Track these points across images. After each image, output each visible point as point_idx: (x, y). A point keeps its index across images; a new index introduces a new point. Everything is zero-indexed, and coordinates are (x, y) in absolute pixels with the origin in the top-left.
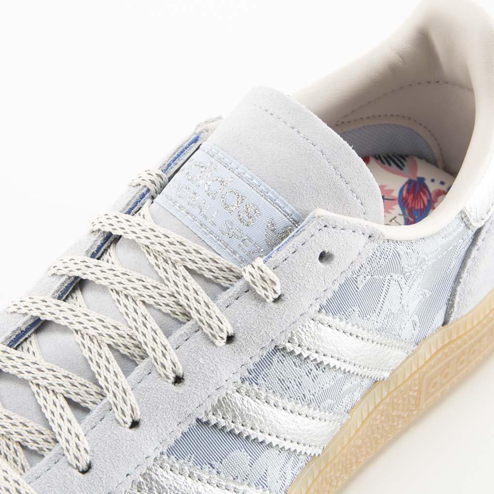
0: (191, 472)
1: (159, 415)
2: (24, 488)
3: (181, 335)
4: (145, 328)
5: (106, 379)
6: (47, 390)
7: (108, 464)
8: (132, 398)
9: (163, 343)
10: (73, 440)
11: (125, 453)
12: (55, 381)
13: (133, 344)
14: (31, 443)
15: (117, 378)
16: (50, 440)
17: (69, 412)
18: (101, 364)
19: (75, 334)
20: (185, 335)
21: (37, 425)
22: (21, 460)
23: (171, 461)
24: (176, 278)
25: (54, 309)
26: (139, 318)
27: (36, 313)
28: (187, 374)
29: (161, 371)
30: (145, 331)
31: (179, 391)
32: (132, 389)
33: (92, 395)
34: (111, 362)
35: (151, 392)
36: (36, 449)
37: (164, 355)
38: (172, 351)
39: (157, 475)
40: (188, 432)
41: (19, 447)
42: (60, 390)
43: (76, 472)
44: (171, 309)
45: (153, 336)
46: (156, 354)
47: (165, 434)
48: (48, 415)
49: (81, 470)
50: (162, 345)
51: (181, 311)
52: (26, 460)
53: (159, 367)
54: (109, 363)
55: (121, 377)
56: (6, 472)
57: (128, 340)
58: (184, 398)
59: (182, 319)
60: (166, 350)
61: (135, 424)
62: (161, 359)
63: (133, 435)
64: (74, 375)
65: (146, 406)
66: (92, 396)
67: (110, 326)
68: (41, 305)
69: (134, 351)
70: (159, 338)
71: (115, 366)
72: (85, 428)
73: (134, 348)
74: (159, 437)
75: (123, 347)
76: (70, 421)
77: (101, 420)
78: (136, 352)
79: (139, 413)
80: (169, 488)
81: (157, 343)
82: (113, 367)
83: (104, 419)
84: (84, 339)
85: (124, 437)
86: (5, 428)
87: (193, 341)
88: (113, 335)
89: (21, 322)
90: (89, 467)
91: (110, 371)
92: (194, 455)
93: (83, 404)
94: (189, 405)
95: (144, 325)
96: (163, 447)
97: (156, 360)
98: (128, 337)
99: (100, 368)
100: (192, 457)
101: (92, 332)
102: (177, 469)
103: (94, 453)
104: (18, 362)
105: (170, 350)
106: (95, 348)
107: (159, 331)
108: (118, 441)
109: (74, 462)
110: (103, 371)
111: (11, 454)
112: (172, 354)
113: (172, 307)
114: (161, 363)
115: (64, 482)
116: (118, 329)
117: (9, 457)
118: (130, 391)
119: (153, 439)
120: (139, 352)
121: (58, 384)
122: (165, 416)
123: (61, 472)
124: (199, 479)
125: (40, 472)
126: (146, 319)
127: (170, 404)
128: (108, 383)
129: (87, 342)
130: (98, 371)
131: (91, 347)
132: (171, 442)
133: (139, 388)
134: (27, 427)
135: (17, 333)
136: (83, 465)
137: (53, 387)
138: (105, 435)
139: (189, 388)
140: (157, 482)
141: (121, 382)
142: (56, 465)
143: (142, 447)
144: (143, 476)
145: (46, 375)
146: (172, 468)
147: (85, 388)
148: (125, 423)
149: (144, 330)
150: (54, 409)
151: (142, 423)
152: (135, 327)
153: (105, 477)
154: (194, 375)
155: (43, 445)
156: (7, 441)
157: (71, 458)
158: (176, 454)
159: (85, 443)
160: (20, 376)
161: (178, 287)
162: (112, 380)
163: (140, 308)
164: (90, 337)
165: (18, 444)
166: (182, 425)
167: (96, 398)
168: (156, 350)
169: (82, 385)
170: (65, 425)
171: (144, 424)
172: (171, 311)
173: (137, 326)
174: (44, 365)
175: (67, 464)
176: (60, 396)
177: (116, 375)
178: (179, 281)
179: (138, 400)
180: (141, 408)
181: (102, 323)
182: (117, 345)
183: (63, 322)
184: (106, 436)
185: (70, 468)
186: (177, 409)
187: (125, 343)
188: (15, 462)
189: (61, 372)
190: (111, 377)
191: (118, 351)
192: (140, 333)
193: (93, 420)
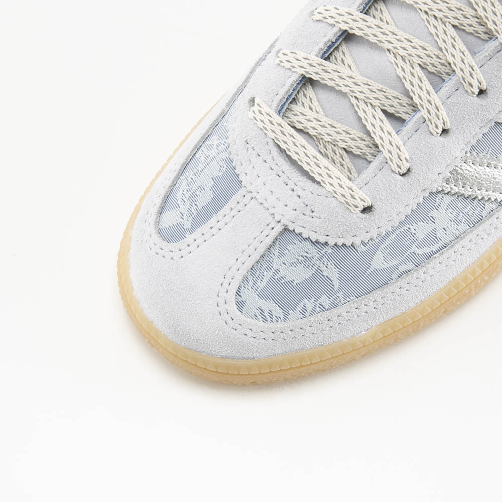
0: (489, 163)
1: (465, 124)
2: (357, 193)
3: (486, 57)
4: (454, 50)
5: (420, 97)
6: (366, 103)
7: (424, 168)
8: (443, 112)
9: (470, 64)
10: (395, 151)
11: (438, 158)
12: (371, 95)
13: (439, 62)
14: (355, 149)
15: (430, 96)
16: (371, 146)
17: (387, 125)
18: (415, 83)
19: (387, 53)
20: (489, 56)
21: (359, 132)
22: (347, 163)
23: (473, 157)
24: (484, 4)
25: (361, 24)
26: (448, 39)
27: (344, 27)
28: (490, 88)
29: (468, 88)
30: (454, 53)
31: (483, 103)
32: (442, 104)
33: (404, 106)
34: (423, 81)
35: (459, 106)
36: (360, 154)
37: (471, 75)
38: (478, 71)
39: (462, 170)
40: (488, 133)
41: (344, 152)
42: (376, 103)
43: (398, 176)
44: (474, 29)
45: (461, 57)
46: (464, 74)
47: (470, 138)
48: (370, 128)
49: (401, 174)
50: (470, 66)
51: (483, 30)
52: (351, 163)
53: (466, 85)
54: (422, 82)
55: (433, 94)
56: (339, 179)
57: (435, 59)
58: (487, 108)
59: (484, 37)
60: (473, 70)
61: (445, 131)
62: (469, 79)
63: (443, 142)
64: (387, 88)
65: (455, 118)
66: (404, 108)
67: (418, 47)
68: (347, 18)
69: (441, 69)
70: (467, 58)
71: (427, 85)
72: (403, 139)
73: (440, 67)
74: (464, 141)
75: (430, 66)
76: (390, 134)
77: (416, 131)
78: (443, 69)
79: (449, 124)
80: (472, 179)
81: (465, 64)
82: (425, 85)
83: (419, 130)
84: (397, 59)
85: (437, 144)
86: (331, 135)
87: (496, 60)
88: (422, 55)
89: (331, 34)
90: (409, 170)
91: (423, 89)
92: (491, 149)
93: (397, 115)
94: (491, 113)
95: (453, 46)
96: (467, 147)
97: (464, 79)
98: (435, 56)
99: (413, 86)
100: (490, 151)
101: (402, 52)
102: (478, 162)
103: (412, 160)
104: (335, 76)
105: (476, 70)
106: (407, 68)
107: (467, 53)
108: (431, 148)
109: (397, 170)
110: (417, 89)
111: (337, 159)
112: (478, 74)
113: (475, 27)
114: (469, 82)
115: (389, 186)
116: (426, 50)
117: (337, 161)
118: (442, 107)
119: (460, 143)
120: (445, 69)
121: (374, 98)
122: (470, 124)
123: (386, 178)
124: (495, 167)
125: (368, 179)
126: (455, 41)
127: (475, 114)
128: (422, 101)
129: (400, 61)
130: (411, 90)
131: (404, 67)
132: (474, 142)
133: (449, 104)
134: (350, 134)
135: (328, 45)
136: (404, 170)
137: (370, 101)
138: (420, 144)
139: (492, 100)
140: (462, 175)
141: (434, 100)
142: (381, 172)
143: (452, 151)
144: (451, 173)
145: (363, 89)
146: (474, 162)
147: (398, 100)
148: (437, 133)
149: (453, 51)
150: (374, 122)
151: (451, 131)
152: (445, 48)
153: (422, 178)
154: (496, 89)
155: (366, 150)
156: (333, 146)
157: (394, 167)
158: (476, 150)
159: (405, 154)
160: (337, 88)
161: (486, 12)
162: (425, 98)
163: (449, 30)
164: (402, 57)
165: (343, 150)
166: (483, 128)
167: (408, 109)
168: (464, 71)
169: (395, 98)
170: (386, 137)
171: (453, 132)
172: (474, 30)
173: (446, 47)
174: (360, 79)
175: (390, 170)
176: (378, 110)
177: (428, 93)
178: (488, 7)
179: (448, 114)
180: (450, 121)
181: (410, 43)
182: (425, 64)
183: (373, 39)
184: (422, 145)
185: (393, 175)
186: (481, 118)
187: (433, 62)
188: (342, 165)
189: (376, 86)
190: (424, 95)
191: (427, 69)
192: (450, 53)
193: (409, 132)
